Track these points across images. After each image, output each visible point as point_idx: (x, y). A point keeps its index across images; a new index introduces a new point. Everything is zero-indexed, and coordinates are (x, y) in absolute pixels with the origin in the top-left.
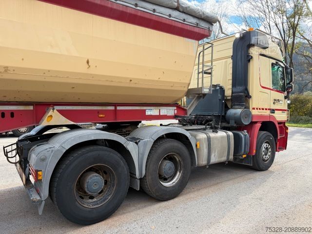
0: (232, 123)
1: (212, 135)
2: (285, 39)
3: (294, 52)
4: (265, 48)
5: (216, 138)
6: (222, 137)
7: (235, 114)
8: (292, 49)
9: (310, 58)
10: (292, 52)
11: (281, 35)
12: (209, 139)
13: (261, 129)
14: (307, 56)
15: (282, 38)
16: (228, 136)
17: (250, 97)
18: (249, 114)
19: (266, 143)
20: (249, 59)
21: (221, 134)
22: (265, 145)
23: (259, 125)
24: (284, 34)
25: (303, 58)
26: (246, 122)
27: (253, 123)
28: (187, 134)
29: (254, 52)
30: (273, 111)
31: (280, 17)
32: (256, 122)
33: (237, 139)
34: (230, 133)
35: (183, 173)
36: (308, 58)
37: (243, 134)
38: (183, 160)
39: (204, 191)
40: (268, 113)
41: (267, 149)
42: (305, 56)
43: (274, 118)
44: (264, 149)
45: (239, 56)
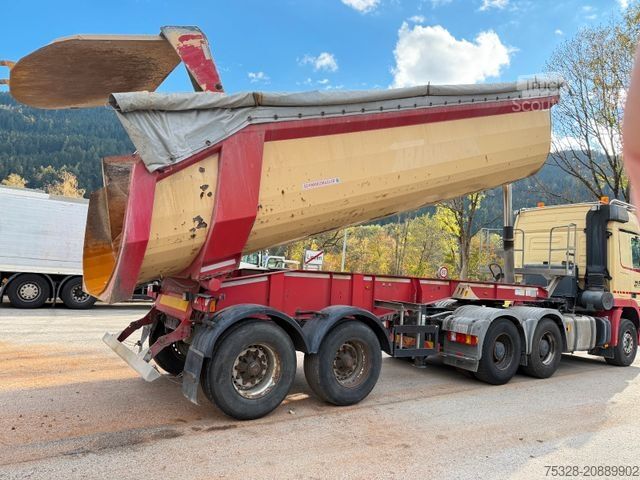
0: (590, 308)
1: (578, 319)
4: (623, 222)
5: (581, 322)
6: (586, 322)
7: (594, 297)
12: (576, 323)
13: (623, 317)
16: (591, 322)
17: (611, 278)
18: (610, 298)
19: (628, 332)
20: (608, 235)
21: (585, 319)
22: (626, 335)
23: (620, 312)
26: (608, 308)
27: (615, 308)
28: (559, 315)
29: (614, 227)
30: (634, 295)
32: (617, 308)
33: (600, 325)
34: (593, 319)
35: (556, 354)
37: (605, 320)
38: (557, 341)
39: (572, 376)
40: (629, 297)
41: (628, 340)
43: (635, 303)
44: (625, 340)
45: (595, 232)
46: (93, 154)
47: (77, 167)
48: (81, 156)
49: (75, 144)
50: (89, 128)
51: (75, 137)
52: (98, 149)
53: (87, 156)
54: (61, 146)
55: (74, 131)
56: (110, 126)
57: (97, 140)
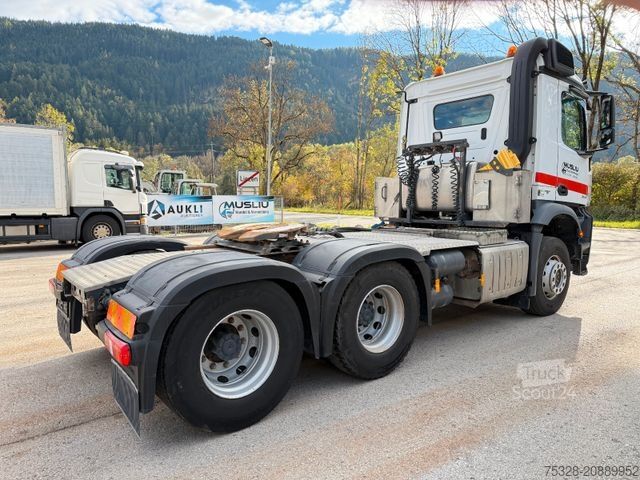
2: (584, 52)
3: (602, 77)
8: (599, 72)
9: (634, 89)
10: (598, 78)
11: (577, 43)
14: (627, 86)
15: (579, 49)
24: (584, 43)
25: (621, 91)
31: (576, 7)
36: (629, 90)
42: (623, 85)
46: (45, 83)
47: (29, 98)
48: (33, 86)
49: (24, 72)
50: (38, 53)
51: (23, 65)
52: (50, 77)
53: (38, 84)
54: (10, 76)
55: (21, 58)
56: (60, 51)
57: (48, 67)
